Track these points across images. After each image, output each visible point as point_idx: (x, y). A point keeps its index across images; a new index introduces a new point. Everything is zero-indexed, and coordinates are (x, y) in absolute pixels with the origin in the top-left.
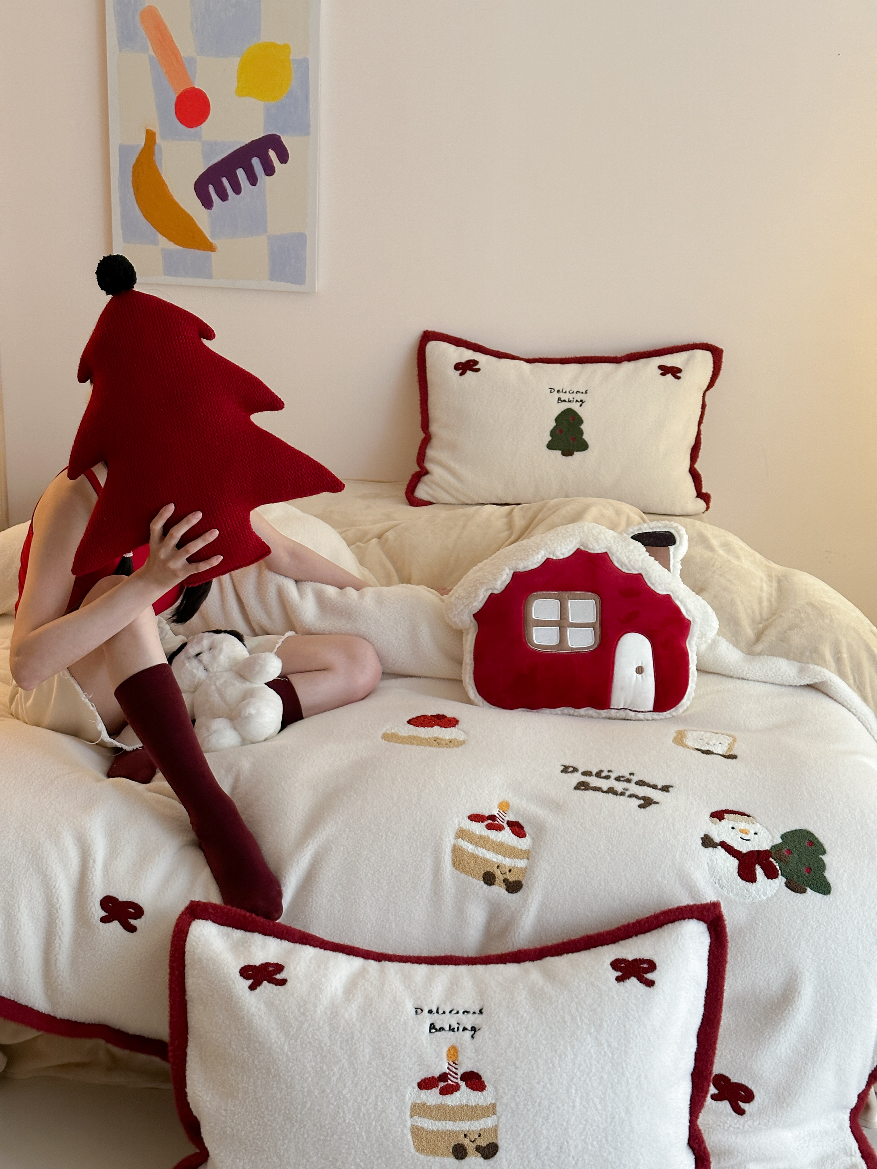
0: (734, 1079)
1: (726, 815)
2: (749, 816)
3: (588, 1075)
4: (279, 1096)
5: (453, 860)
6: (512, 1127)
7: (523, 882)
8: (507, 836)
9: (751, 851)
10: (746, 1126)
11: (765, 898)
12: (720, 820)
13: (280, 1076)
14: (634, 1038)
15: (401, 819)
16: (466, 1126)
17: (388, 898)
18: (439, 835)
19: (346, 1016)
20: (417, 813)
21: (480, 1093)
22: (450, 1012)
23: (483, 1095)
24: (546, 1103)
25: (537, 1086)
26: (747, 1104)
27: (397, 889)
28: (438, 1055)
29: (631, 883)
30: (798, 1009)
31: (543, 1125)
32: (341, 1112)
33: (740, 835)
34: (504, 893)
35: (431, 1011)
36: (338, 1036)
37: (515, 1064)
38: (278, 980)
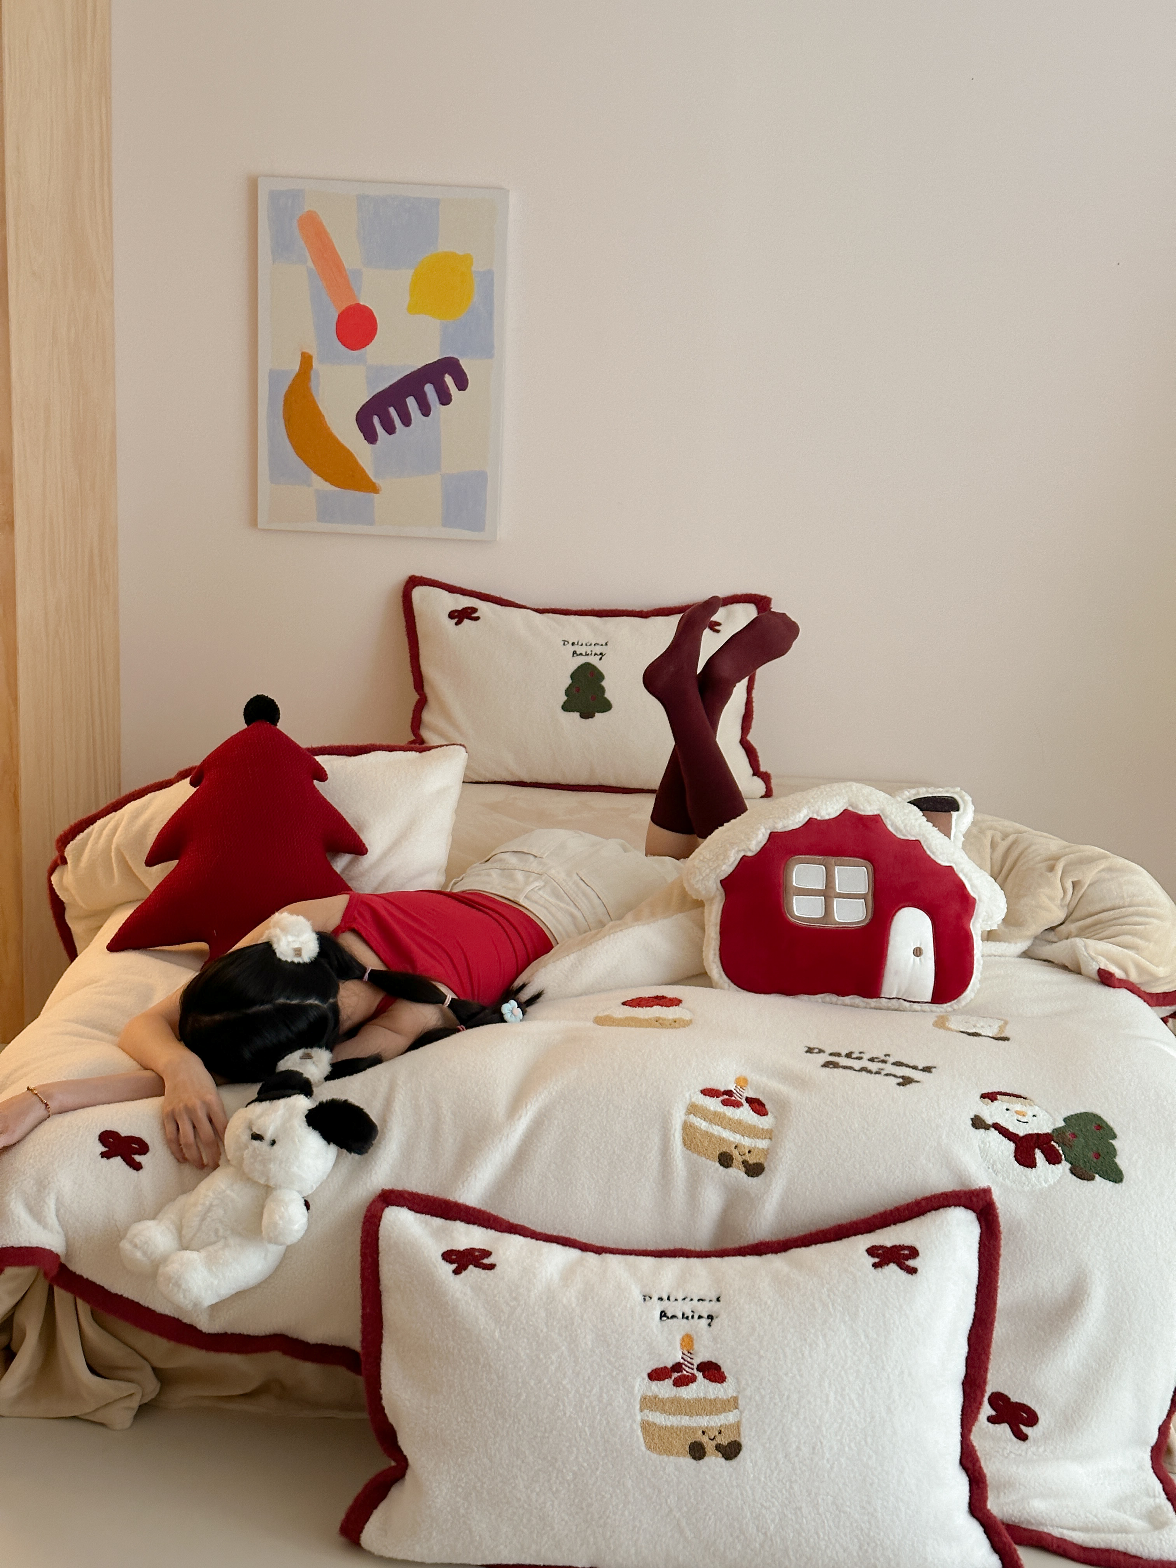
0: (1014, 1399)
1: (999, 1097)
2: (1025, 1098)
3: (843, 1367)
4: (489, 1388)
5: (683, 1138)
6: (757, 1423)
7: (765, 1165)
8: (746, 1112)
9: (1030, 1134)
10: (1030, 1453)
11: (1046, 1186)
12: (992, 1101)
13: (490, 1366)
14: (895, 1329)
15: (623, 1091)
16: (704, 1421)
17: (609, 1180)
18: (667, 1109)
19: (565, 1301)
20: (641, 1085)
21: (719, 1385)
22: (684, 1299)
23: (723, 1387)
24: (795, 1397)
25: (785, 1378)
26: (1030, 1428)
27: (619, 1170)
28: (671, 1344)
29: (891, 1166)
30: (1088, 1314)
31: (792, 1421)
32: (560, 1403)
33: (1016, 1117)
34: (743, 1177)
35: (661, 1298)
36: (556, 1322)
37: (758, 1353)
38: (485, 1264)
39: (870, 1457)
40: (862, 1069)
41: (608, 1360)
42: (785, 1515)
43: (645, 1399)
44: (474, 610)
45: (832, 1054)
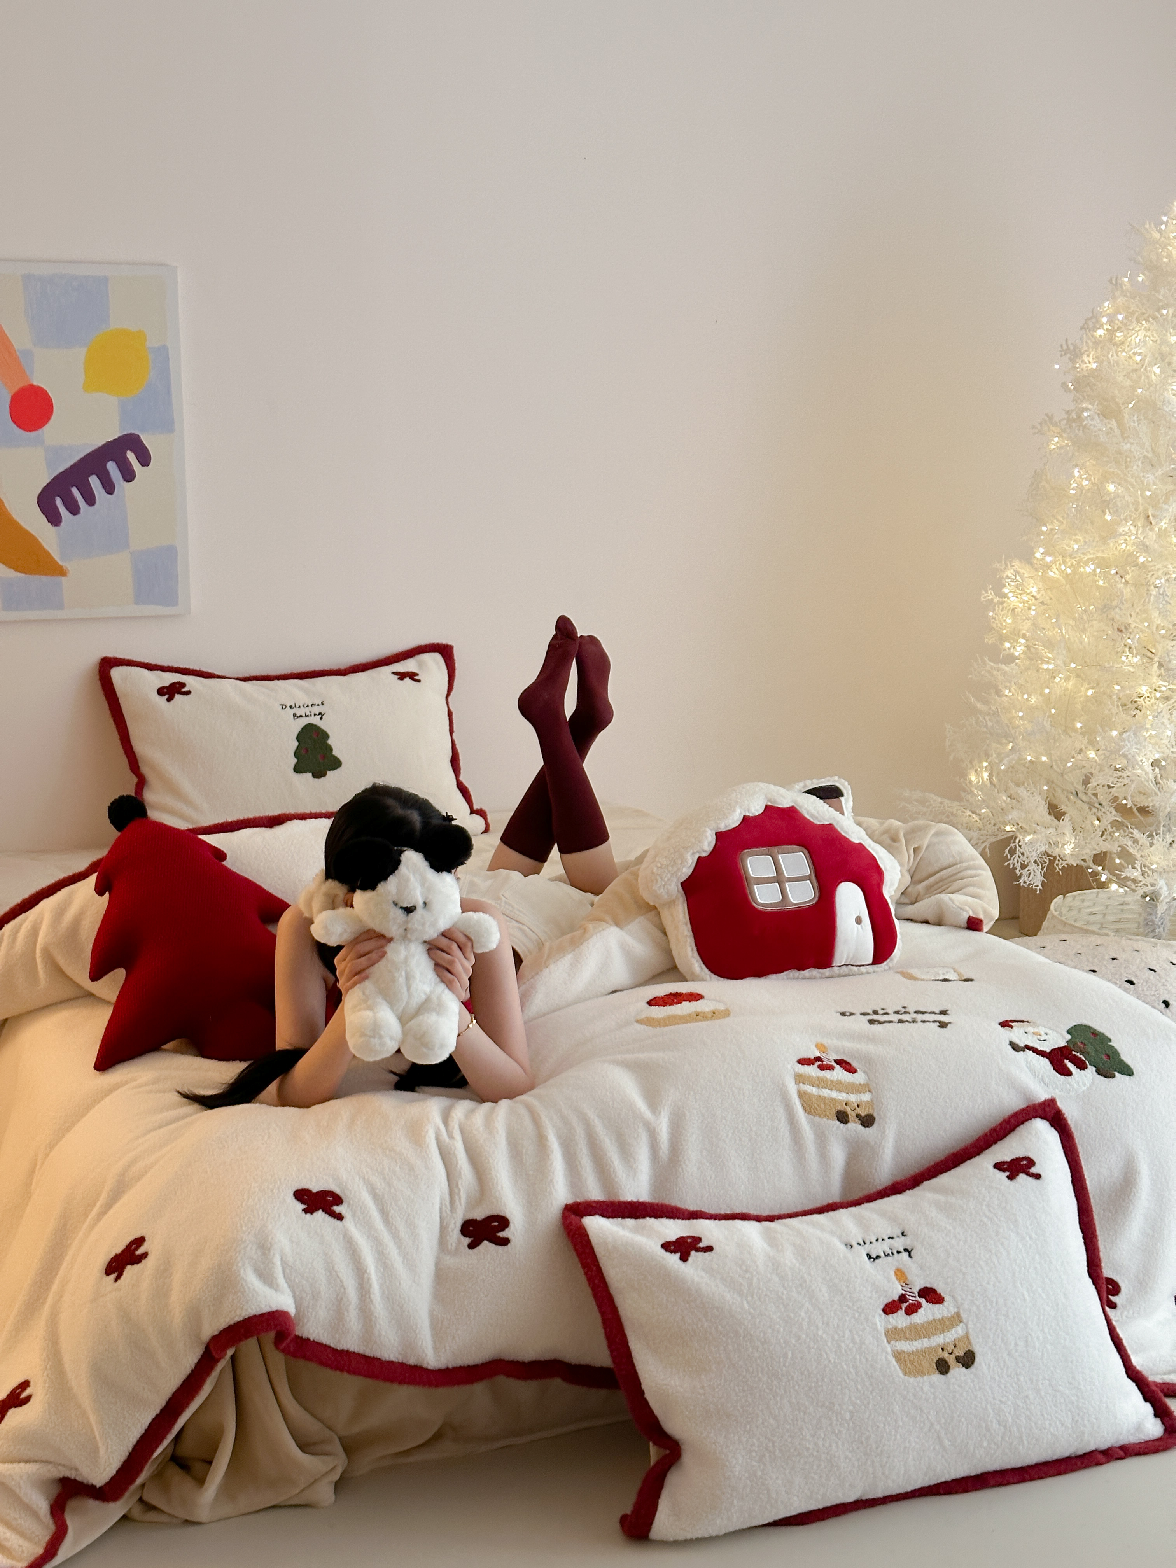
1: (1013, 1024)
2: (1029, 1022)
3: (1024, 1268)
4: (756, 1355)
5: (803, 1106)
6: (980, 1331)
7: (875, 1114)
8: (841, 1073)
9: (1054, 1050)
11: (1085, 1088)
12: (1011, 1028)
13: (751, 1335)
16: (940, 1340)
17: (753, 1155)
18: (779, 1083)
19: (788, 1264)
21: (941, 1305)
22: (877, 1240)
23: (945, 1307)
24: (1001, 1301)
25: (989, 1287)
27: (759, 1144)
28: (889, 1280)
29: (972, 1096)
30: (1141, 1189)
31: (1006, 1322)
32: (823, 1353)
33: (1036, 1037)
34: (861, 1130)
35: (859, 1244)
36: (791, 1284)
37: (961, 1271)
38: (703, 1248)
39: (1065, 1340)
40: (900, 1021)
41: (847, 1306)
42: (1018, 1406)
43: (888, 1332)
44: (183, 685)
45: (864, 1014)
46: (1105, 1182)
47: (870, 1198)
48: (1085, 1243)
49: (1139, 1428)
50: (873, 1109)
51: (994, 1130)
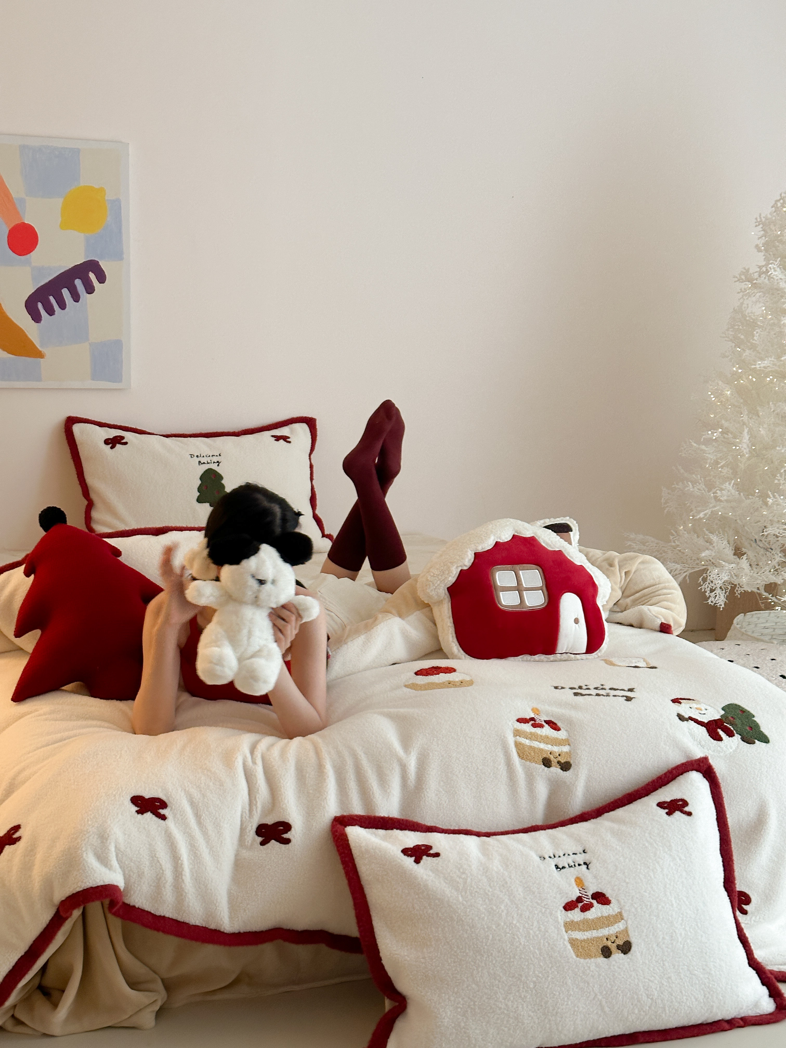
1: (681, 701)
2: (694, 700)
3: (674, 881)
4: (466, 936)
5: (518, 753)
6: (637, 927)
7: (572, 762)
8: (548, 731)
9: (710, 721)
10: (752, 921)
11: (732, 751)
12: (680, 704)
13: (463, 921)
16: (605, 932)
17: (478, 787)
18: (502, 735)
19: (495, 869)
21: (608, 906)
22: (564, 855)
23: (611, 907)
24: (654, 905)
25: (645, 894)
26: (748, 907)
27: (483, 779)
28: (570, 885)
29: (646, 751)
30: (770, 828)
31: (657, 921)
32: (516, 937)
33: (698, 711)
34: (560, 773)
35: (550, 857)
36: (495, 884)
37: (625, 881)
38: (432, 854)
39: (702, 936)
40: (598, 695)
41: (537, 903)
42: (663, 984)
44: (123, 438)
45: (571, 688)
46: (743, 821)
47: (563, 824)
48: (724, 866)
49: (756, 1005)
50: (570, 758)
51: (660, 778)
